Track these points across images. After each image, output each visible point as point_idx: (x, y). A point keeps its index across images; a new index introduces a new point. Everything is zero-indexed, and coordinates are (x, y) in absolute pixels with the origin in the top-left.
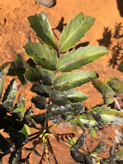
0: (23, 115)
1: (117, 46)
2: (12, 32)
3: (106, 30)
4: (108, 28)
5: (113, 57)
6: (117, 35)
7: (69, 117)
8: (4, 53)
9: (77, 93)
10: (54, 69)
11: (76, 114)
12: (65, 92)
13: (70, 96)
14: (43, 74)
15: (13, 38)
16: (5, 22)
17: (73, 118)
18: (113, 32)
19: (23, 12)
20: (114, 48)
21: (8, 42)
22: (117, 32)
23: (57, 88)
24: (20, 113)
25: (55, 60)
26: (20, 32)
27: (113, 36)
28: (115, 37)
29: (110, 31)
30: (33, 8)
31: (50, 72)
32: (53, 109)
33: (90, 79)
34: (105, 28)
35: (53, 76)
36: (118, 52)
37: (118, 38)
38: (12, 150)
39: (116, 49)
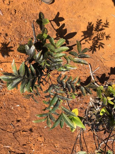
0: (43, 65)
1: (97, 37)
2: (20, 20)
3: (90, 24)
4: (91, 23)
5: (93, 45)
6: (97, 29)
7: (57, 68)
8: (14, 36)
9: (60, 60)
10: (54, 52)
11: (59, 67)
12: (57, 59)
13: (58, 60)
14: (51, 53)
15: (21, 25)
16: (15, 12)
17: (58, 69)
18: (95, 26)
19: (29, 6)
20: (94, 38)
21: (17, 28)
22: (98, 26)
23: (54, 58)
24: (42, 65)
25: (54, 50)
26: (26, 21)
27: (94, 29)
28: (96, 30)
29: (93, 25)
30: (37, 3)
31: (53, 53)
32: (52, 65)
33: (63, 56)
34: (89, 23)
35: (53, 54)
36: (97, 42)
37: (98, 31)
38: (39, 76)
39: (96, 39)
